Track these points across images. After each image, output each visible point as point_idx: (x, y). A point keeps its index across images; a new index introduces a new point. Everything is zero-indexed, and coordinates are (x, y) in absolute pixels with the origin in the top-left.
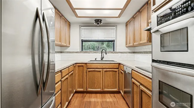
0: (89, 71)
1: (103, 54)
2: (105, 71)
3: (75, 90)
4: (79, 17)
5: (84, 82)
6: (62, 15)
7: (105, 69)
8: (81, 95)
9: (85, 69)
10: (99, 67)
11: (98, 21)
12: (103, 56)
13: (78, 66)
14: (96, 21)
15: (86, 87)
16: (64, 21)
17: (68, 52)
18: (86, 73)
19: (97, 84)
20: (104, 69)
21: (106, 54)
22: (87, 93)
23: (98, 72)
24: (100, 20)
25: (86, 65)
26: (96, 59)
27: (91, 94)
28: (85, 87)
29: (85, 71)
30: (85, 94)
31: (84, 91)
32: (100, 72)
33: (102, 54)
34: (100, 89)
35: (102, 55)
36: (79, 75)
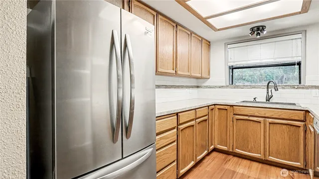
0: (237, 119)
1: (270, 90)
2: (270, 123)
3: (213, 146)
4: (219, 30)
5: (229, 136)
6: (192, 33)
7: (270, 120)
8: (224, 156)
9: (231, 115)
10: (257, 114)
11: (258, 30)
12: (270, 94)
13: (219, 109)
14: (253, 30)
15: (233, 146)
16: (197, 40)
17: (207, 87)
18: (231, 122)
19: (254, 145)
20: (267, 119)
21: (276, 90)
22: (234, 156)
23: (255, 122)
24: (261, 28)
25: (232, 108)
26: (255, 99)
27: (240, 159)
28: (231, 145)
29: (230, 119)
30: (231, 157)
31: (228, 151)
32: (259, 124)
33: (268, 90)
34: (260, 154)
35: (268, 93)
36: (220, 124)
